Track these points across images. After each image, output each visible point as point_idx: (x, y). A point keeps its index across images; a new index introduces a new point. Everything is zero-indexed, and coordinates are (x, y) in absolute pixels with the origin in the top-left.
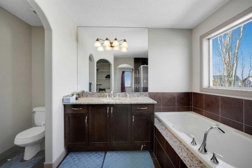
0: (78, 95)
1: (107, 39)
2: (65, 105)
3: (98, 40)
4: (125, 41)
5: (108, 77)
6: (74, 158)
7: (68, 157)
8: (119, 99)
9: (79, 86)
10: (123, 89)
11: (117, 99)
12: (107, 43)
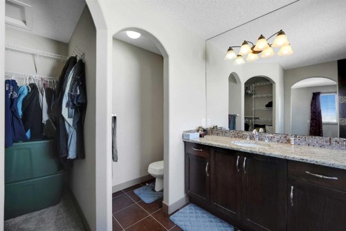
0: (204, 130)
1: (245, 43)
2: (185, 142)
3: (230, 49)
4: (281, 33)
5: (270, 105)
6: (192, 213)
7: (187, 207)
8: (269, 146)
9: (209, 119)
10: (316, 127)
11: (265, 145)
12: (246, 49)
